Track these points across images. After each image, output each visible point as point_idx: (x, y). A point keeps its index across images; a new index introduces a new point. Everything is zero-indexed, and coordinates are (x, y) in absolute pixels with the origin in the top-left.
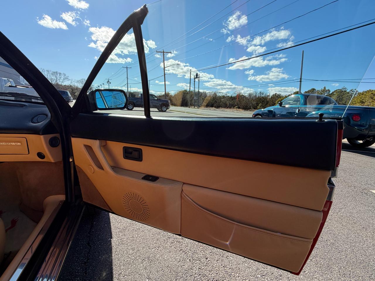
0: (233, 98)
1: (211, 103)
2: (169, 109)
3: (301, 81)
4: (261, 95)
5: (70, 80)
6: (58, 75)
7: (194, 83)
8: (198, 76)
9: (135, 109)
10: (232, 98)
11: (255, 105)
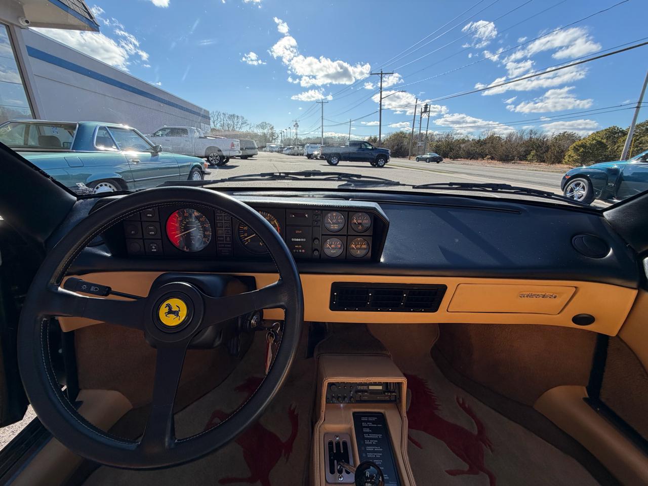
0: (482, 142)
1: (443, 151)
2: (388, 163)
3: (638, 107)
4: (533, 135)
5: (248, 124)
6: (236, 118)
7: (421, 121)
8: (428, 110)
9: (341, 163)
10: (480, 143)
11: (523, 153)
